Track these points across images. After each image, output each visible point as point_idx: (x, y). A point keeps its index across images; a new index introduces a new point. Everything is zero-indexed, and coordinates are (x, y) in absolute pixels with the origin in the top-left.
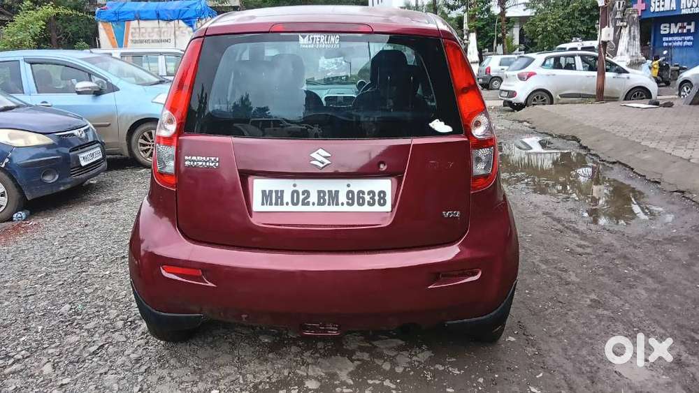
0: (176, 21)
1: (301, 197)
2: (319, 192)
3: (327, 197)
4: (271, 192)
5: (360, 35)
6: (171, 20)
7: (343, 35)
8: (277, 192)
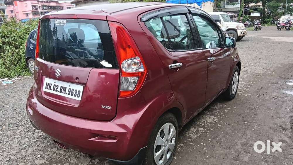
0: (194, 4)
1: (56, 88)
2: (61, 87)
3: (63, 90)
4: (48, 84)
5: (73, 19)
6: (192, 3)
7: (67, 19)
8: (50, 84)
